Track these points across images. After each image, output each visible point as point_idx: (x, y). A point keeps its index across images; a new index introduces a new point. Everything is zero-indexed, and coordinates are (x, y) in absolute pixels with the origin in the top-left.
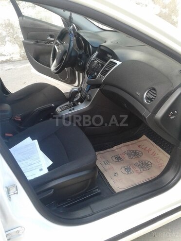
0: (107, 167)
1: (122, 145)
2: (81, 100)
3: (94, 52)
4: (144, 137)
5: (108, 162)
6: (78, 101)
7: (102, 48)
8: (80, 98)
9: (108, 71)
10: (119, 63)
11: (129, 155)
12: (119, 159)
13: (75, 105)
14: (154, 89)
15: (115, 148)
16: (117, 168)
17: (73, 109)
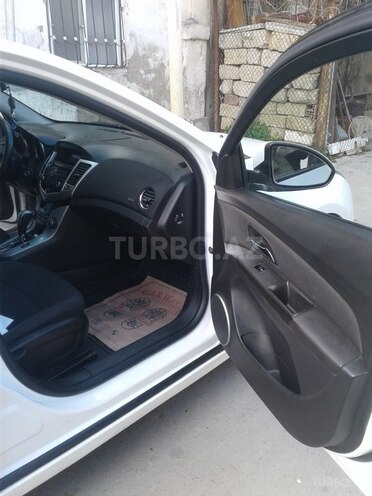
0: (99, 326)
1: (118, 294)
2: (39, 230)
3: (49, 153)
4: (149, 279)
5: (99, 320)
6: (33, 233)
7: (62, 145)
8: (36, 227)
9: (79, 178)
10: (94, 164)
11: (131, 306)
12: (115, 314)
13: (29, 238)
14: (150, 189)
15: (106, 301)
16: (115, 324)
17: (28, 244)
